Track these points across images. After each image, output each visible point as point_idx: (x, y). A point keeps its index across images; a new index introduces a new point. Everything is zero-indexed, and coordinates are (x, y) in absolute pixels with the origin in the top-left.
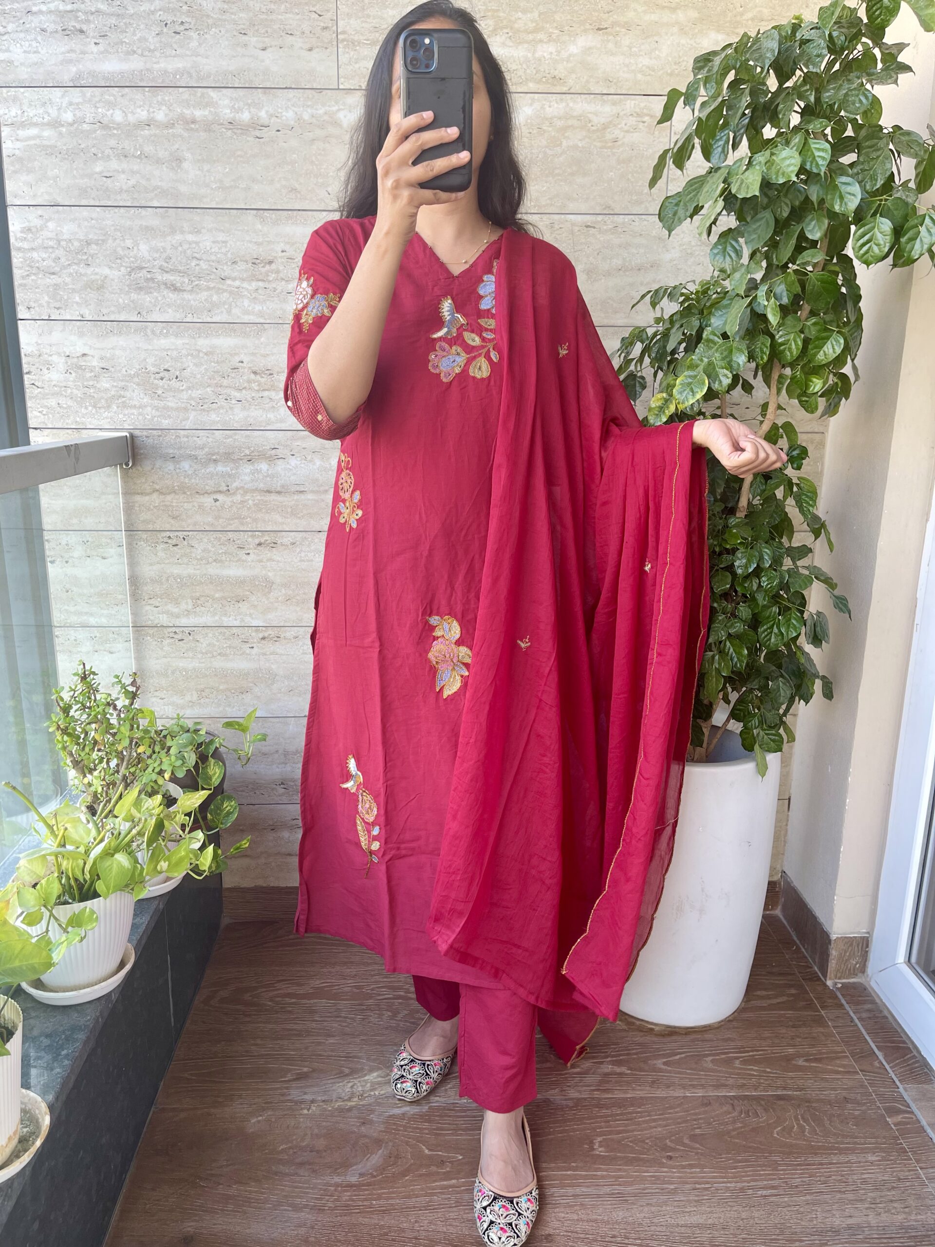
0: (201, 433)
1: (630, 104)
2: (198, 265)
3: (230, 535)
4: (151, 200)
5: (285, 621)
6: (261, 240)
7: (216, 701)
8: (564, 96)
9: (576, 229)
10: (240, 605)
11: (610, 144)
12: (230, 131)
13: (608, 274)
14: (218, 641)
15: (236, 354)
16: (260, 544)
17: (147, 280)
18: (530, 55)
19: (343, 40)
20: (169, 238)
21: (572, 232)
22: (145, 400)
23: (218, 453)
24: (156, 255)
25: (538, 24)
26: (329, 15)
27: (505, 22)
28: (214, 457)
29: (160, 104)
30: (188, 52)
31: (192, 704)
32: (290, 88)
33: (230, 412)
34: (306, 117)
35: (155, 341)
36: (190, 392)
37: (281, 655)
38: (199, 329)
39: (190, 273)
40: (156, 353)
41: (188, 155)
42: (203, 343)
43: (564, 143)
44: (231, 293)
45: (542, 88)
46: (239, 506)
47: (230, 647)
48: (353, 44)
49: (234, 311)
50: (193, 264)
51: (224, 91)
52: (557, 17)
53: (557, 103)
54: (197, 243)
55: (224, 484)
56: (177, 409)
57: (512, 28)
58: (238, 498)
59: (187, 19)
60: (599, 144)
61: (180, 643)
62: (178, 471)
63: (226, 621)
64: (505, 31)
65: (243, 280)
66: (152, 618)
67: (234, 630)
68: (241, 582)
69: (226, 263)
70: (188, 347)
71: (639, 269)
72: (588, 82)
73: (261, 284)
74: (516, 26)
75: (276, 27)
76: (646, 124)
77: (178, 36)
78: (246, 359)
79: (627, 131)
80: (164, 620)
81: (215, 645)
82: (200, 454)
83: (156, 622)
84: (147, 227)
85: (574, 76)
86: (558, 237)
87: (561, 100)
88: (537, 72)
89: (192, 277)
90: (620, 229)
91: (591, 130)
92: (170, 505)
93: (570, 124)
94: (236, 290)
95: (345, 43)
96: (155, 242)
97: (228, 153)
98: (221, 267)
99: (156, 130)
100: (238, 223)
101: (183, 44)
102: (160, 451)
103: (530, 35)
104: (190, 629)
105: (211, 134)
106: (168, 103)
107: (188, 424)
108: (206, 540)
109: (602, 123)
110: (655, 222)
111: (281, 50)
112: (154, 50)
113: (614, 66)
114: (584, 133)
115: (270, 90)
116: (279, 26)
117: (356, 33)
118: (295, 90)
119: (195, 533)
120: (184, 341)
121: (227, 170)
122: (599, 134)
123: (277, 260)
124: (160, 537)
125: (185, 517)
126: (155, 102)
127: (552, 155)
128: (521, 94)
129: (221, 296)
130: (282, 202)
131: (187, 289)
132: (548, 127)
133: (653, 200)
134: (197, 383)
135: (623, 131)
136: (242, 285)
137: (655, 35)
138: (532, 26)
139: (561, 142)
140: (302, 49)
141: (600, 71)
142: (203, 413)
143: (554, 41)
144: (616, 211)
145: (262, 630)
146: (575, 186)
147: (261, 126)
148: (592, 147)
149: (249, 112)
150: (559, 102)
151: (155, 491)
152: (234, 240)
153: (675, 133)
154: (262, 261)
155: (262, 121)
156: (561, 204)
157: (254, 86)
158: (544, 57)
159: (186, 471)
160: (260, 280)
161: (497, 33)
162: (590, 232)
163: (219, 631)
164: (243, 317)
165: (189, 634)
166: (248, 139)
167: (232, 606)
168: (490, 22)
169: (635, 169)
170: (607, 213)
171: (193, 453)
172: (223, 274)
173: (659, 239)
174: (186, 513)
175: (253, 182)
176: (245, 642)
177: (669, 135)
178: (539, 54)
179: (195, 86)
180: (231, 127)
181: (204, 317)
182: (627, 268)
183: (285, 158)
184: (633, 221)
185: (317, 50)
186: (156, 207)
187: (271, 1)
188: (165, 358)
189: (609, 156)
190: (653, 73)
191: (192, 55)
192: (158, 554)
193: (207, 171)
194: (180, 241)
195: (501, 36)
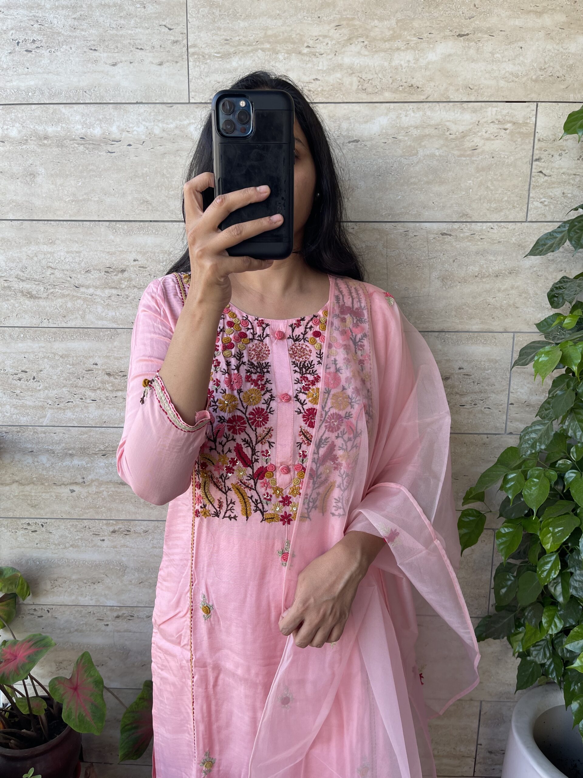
0: (58, 430)
1: (492, 111)
2: (53, 274)
3: (86, 523)
4: (7, 213)
5: (138, 602)
6: (114, 250)
8: (421, 105)
9: (431, 237)
10: (95, 586)
11: (469, 152)
12: (81, 148)
15: (90, 357)
16: (114, 532)
17: (4, 288)
18: (386, 64)
19: (194, 54)
20: (24, 249)
21: (428, 241)
22: (4, 399)
23: (74, 449)
24: (12, 265)
25: (395, 32)
26: (179, 29)
27: (360, 31)
28: (70, 452)
29: (13, 121)
30: (40, 70)
32: (142, 103)
33: (85, 411)
34: (157, 131)
35: (13, 345)
36: (46, 391)
37: (135, 632)
38: (55, 333)
39: (46, 281)
40: (14, 355)
41: (42, 170)
42: (59, 347)
43: (421, 153)
44: (85, 300)
45: (397, 98)
46: (94, 496)
47: (86, 624)
48: (203, 57)
49: (87, 317)
50: (49, 273)
51: (76, 107)
52: (416, 24)
53: (414, 111)
54: (52, 253)
55: (79, 477)
56: (34, 407)
57: (367, 37)
58: (93, 489)
59: (38, 37)
60: (456, 153)
61: (41, 619)
62: (36, 464)
63: (83, 601)
64: (361, 39)
65: (96, 288)
67: (90, 609)
68: (96, 566)
69: (80, 271)
70: (44, 350)
71: (497, 276)
72: (447, 89)
73: (114, 292)
74: (372, 34)
75: (126, 42)
76: (508, 131)
77: (30, 54)
78: (99, 362)
79: (488, 139)
82: (58, 448)
84: (3, 239)
85: (432, 84)
86: (412, 245)
87: (418, 108)
88: (393, 81)
89: (47, 285)
90: (477, 237)
91: (449, 138)
92: (29, 495)
93: (427, 133)
94: (90, 297)
95: (196, 56)
96: (11, 253)
97: (81, 168)
98: (75, 275)
99: (10, 147)
100: (91, 234)
101: (35, 62)
102: (19, 446)
103: (387, 43)
104: (48, 607)
105: (64, 149)
106: (21, 120)
107: (45, 422)
108: (63, 527)
109: (461, 131)
110: (515, 229)
111: (131, 65)
112: (7, 69)
113: (475, 73)
114: (441, 142)
115: (121, 105)
116: (129, 41)
117: (207, 46)
118: (146, 105)
119: (53, 520)
120: (40, 345)
121: (80, 183)
122: (457, 142)
123: (130, 269)
124: (20, 524)
125: (43, 506)
126: (9, 119)
127: (408, 164)
128: (376, 104)
129: (76, 303)
130: (134, 213)
131: (42, 296)
132: (403, 136)
133: (514, 207)
134: (53, 384)
135: (483, 139)
136: (95, 293)
137: (519, 41)
138: (388, 33)
139: (417, 151)
140: (152, 63)
141: (459, 79)
142: (60, 412)
143: (412, 48)
144: (474, 219)
145: (116, 610)
146: (431, 195)
147: (113, 141)
148: (450, 155)
149: (101, 127)
150: (415, 111)
151: (14, 482)
152: (88, 250)
153: (539, 140)
154: (114, 269)
155: (114, 136)
156: (416, 212)
157: (105, 102)
158: (401, 66)
159: (43, 464)
160: (112, 288)
161: (352, 42)
162: (446, 240)
163: (76, 609)
164: (96, 322)
165: (48, 611)
166: (99, 153)
167: (88, 587)
168: (345, 31)
169: (495, 177)
170: (464, 221)
171: (50, 448)
172: (77, 282)
173: (519, 246)
174: (44, 502)
175: (105, 195)
176: (100, 620)
177: (532, 142)
178: (395, 63)
179: (47, 102)
180: (83, 142)
181: (59, 322)
182: (484, 275)
183: (136, 171)
184: (492, 228)
185: (168, 63)
186: (11, 220)
187: (121, 17)
188: (23, 360)
189: (467, 164)
190: (517, 80)
191: (43, 73)
192: (18, 539)
193: (60, 185)
194: (35, 252)
195: (356, 45)
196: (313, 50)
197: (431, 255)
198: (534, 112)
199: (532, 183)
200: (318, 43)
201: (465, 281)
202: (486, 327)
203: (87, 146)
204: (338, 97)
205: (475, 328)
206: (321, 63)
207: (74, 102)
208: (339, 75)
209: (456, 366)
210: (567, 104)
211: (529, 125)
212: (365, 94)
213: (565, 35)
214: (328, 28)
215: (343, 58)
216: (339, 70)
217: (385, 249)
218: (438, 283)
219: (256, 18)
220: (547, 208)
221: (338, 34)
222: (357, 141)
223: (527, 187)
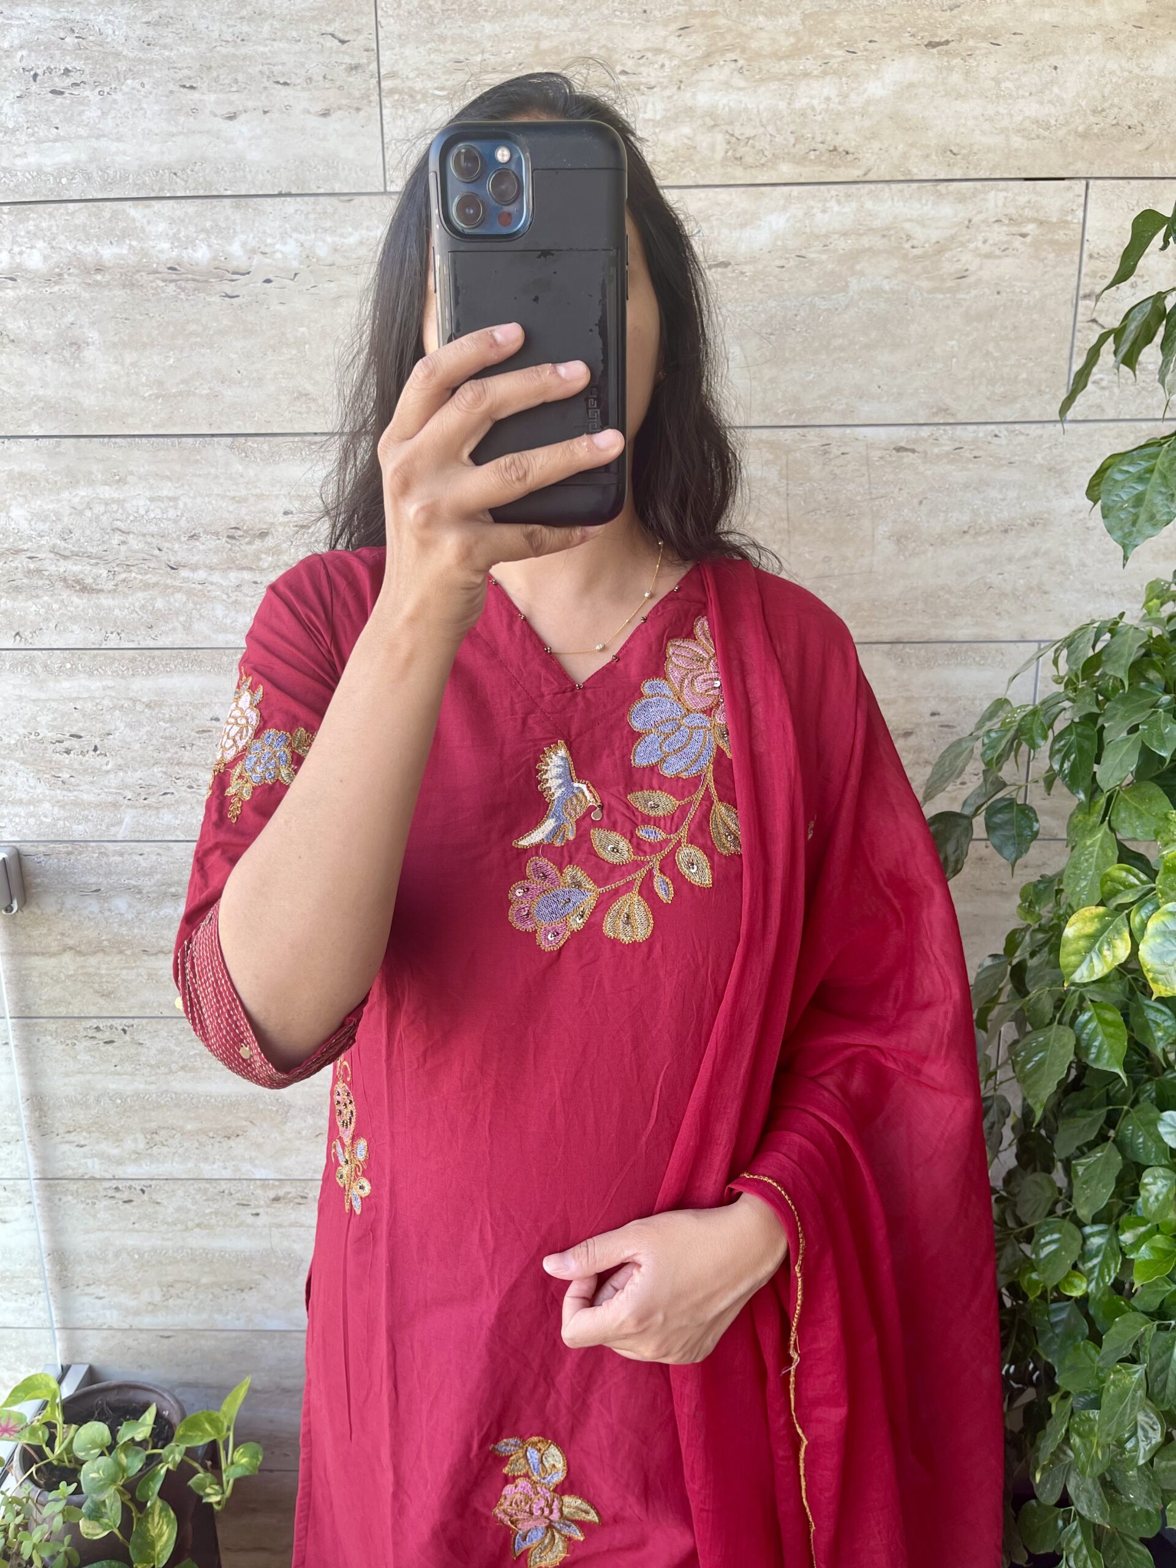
0: (146, 848)
1: (996, 199)
4: (28, 423)
6: (243, 493)
7: (195, 1303)
8: (853, 188)
9: (875, 455)
10: (232, 1143)
11: (949, 284)
13: (941, 541)
14: (195, 1202)
15: (204, 705)
17: (29, 573)
18: (782, 105)
19: (392, 91)
20: (65, 495)
21: (867, 462)
22: (39, 791)
24: (44, 527)
25: (799, 40)
26: (360, 41)
27: (729, 38)
28: (173, 890)
29: (33, 235)
30: (80, 131)
31: (153, 1308)
32: (289, 195)
34: (322, 251)
35: (51, 684)
36: (121, 774)
38: (133, 660)
39: (110, 558)
40: (54, 705)
41: (93, 335)
42: (143, 686)
43: (854, 285)
44: (190, 593)
45: (808, 173)
47: (216, 1213)
48: (411, 98)
49: (196, 626)
50: (117, 542)
51: (157, 205)
52: (842, 22)
53: (839, 202)
54: (120, 502)
56: (98, 805)
57: (743, 50)
59: (75, 64)
60: (925, 284)
61: (127, 1206)
62: (107, 914)
63: (208, 1170)
64: (731, 56)
65: (212, 568)
66: (73, 1164)
67: (224, 1186)
69: (179, 537)
70: (114, 694)
71: (1006, 531)
72: (905, 156)
73: (247, 576)
74: (754, 44)
75: (254, 69)
76: (1028, 239)
77: (59, 100)
79: (989, 256)
80: (95, 1168)
81: (189, 1211)
82: (147, 883)
83: (81, 1171)
84: (21, 475)
85: (876, 145)
86: (838, 471)
87: (848, 196)
88: (797, 139)
89: (114, 565)
90: (967, 454)
91: (911, 256)
92: (95, 974)
93: (867, 246)
94: (200, 587)
95: (396, 97)
96: (39, 502)
97: (171, 329)
98: (167, 545)
99: (28, 288)
100: (197, 461)
101: (72, 115)
102: (72, 881)
103: (783, 62)
104: (143, 1182)
105: (135, 291)
106: (48, 234)
107: (121, 833)
108: (164, 1034)
109: (933, 241)
110: (1041, 436)
111: (267, 118)
112: (14, 131)
113: (963, 121)
114: (896, 263)
115: (248, 200)
116: (260, 67)
117: (418, 76)
118: (298, 199)
119: (144, 1021)
120: (104, 683)
121: (171, 361)
122: (928, 263)
123: (277, 531)
124: (81, 1029)
125: (124, 994)
126: (23, 234)
127: (828, 310)
128: (763, 189)
129: (172, 600)
130: (281, 419)
131: (105, 588)
132: (819, 252)
133: (1040, 392)
134: (133, 759)
135: (979, 255)
136: (211, 579)
137: (1051, 54)
138: (786, 42)
139: (847, 283)
140: (309, 112)
141: (930, 134)
142: (149, 813)
143: (835, 72)
144: (960, 418)
145: (274, 1186)
146: (875, 371)
147: (234, 273)
148: (913, 290)
149: (209, 246)
150: (843, 200)
151: (67, 948)
152: (191, 495)
153: (1091, 256)
154: (246, 531)
155: (235, 263)
156: (844, 406)
157: (215, 193)
158: (813, 109)
159: (121, 915)
160: (243, 569)
161: (712, 61)
162: (905, 460)
163: (196, 1186)
164: (213, 636)
165: (143, 1191)
166: (208, 299)
167: (217, 1145)
168: (698, 39)
169: (1003, 333)
170: (941, 421)
171: (133, 882)
172: (173, 559)
173: (1050, 470)
174: (126, 987)
175: (223, 382)
176: (244, 1205)
177: (1077, 259)
178: (801, 103)
179: (100, 196)
180: (174, 277)
181: (140, 638)
182: (981, 528)
183: (283, 334)
184: (996, 436)
185: (339, 113)
186: (37, 437)
187: (242, 18)
188: (72, 714)
189: (948, 307)
190: (1047, 134)
191: (89, 137)
192: (79, 1057)
193: (132, 364)
194: (87, 499)
195: (721, 67)
196: (634, 79)
197: (874, 491)
198: (1082, 200)
199: (1076, 343)
200: (643, 65)
201: (944, 542)
202: (982, 632)
203: (183, 284)
204: (685, 175)
205: (963, 634)
206: (650, 106)
207: (153, 195)
208: (686, 130)
209: (926, 709)
210: (1148, 182)
211: (1072, 226)
212: (741, 169)
213: (1144, 41)
214: (662, 32)
215: (694, 94)
216: (688, 119)
217: (785, 481)
218: (888, 548)
219: (517, 16)
220: (1107, 393)
221: (684, 45)
222: (725, 265)
223: (1066, 353)
